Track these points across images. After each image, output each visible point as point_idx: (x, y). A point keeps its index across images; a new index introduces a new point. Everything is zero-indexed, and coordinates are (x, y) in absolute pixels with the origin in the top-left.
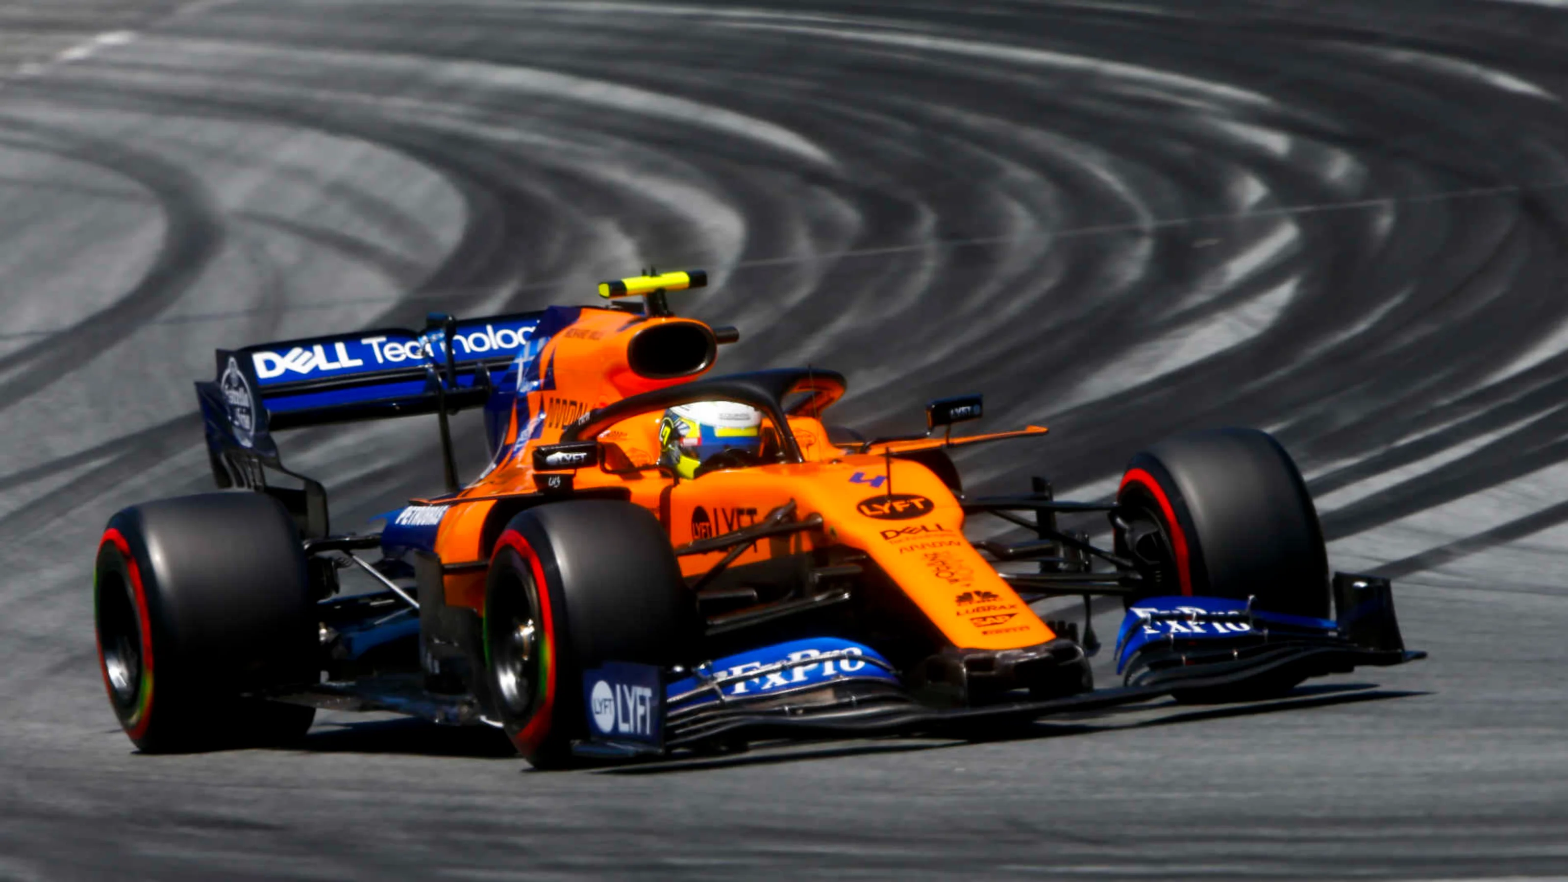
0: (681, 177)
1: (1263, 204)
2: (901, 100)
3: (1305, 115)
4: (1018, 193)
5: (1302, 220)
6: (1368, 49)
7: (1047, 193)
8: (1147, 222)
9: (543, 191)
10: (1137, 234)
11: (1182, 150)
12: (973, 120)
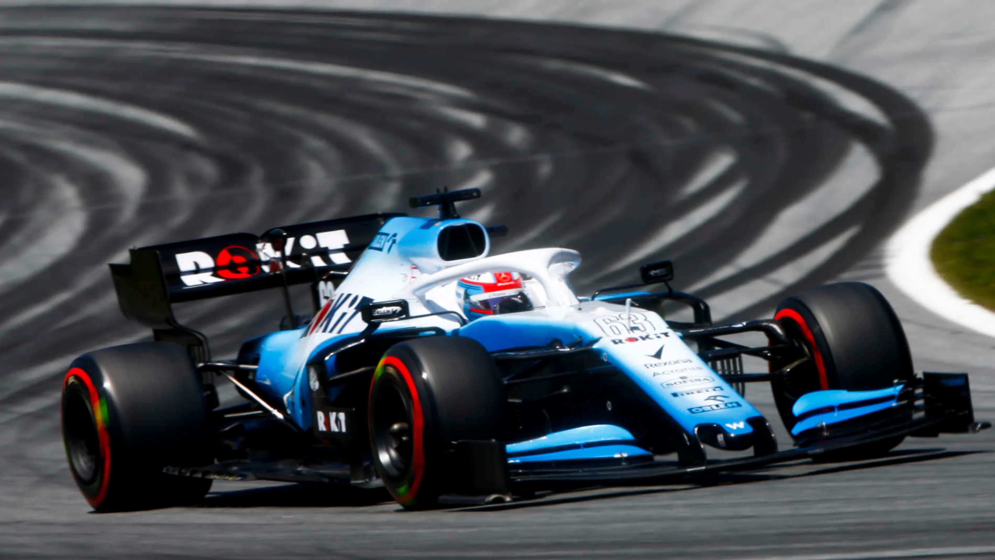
0: (103, 147)
1: (470, 159)
2: (240, 98)
3: (496, 103)
4: (315, 155)
5: (495, 169)
6: (530, 61)
7: (332, 155)
8: (396, 171)
9: (18, 157)
10: (388, 179)
11: (416, 125)
12: (285, 109)
